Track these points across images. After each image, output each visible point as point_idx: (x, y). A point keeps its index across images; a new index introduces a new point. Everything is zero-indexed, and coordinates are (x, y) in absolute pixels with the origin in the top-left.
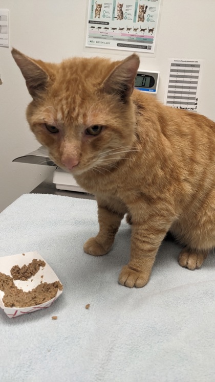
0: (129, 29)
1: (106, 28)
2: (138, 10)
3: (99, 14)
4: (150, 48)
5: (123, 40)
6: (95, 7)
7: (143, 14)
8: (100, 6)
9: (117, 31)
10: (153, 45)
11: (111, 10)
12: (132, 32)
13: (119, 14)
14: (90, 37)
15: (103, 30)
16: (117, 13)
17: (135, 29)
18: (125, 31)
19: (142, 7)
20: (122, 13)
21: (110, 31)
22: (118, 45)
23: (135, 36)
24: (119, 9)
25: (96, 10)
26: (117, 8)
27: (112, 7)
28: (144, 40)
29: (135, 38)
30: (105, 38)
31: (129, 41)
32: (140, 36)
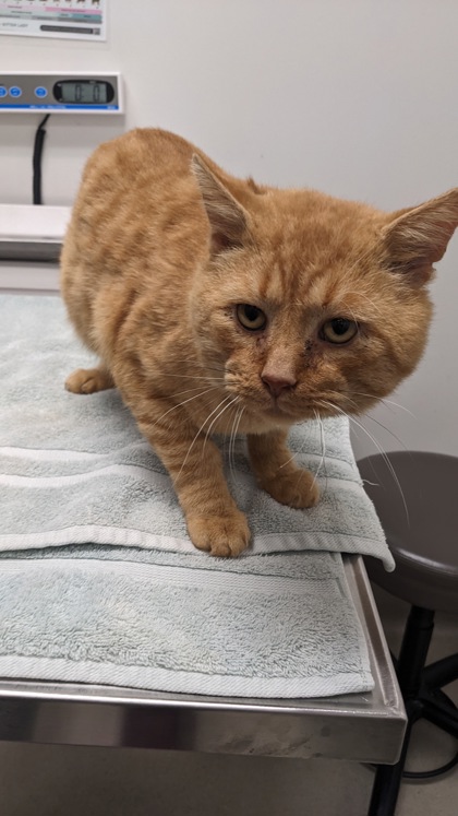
4: (98, 32)
5: (49, 18)
9: (38, 3)
10: (103, 27)
12: (63, 4)
22: (43, 28)
23: (70, 10)
28: (87, 18)
29: (70, 15)
30: (18, 17)
31: (60, 19)
32: (79, 11)
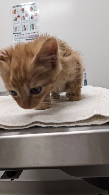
0: (29, 33)
1: (20, 35)
2: (31, 26)
3: (17, 30)
5: (28, 38)
6: (15, 28)
7: (33, 27)
8: (17, 27)
9: (25, 35)
11: (21, 28)
12: (30, 34)
13: (24, 29)
14: (15, 39)
15: (19, 36)
16: (23, 29)
17: (31, 33)
18: (28, 35)
19: (32, 24)
20: (25, 28)
21: (22, 35)
22: (26, 40)
24: (24, 27)
25: (16, 29)
26: (23, 27)
27: (21, 27)
29: (32, 36)
30: (21, 39)
31: (30, 37)
32: (34, 35)
